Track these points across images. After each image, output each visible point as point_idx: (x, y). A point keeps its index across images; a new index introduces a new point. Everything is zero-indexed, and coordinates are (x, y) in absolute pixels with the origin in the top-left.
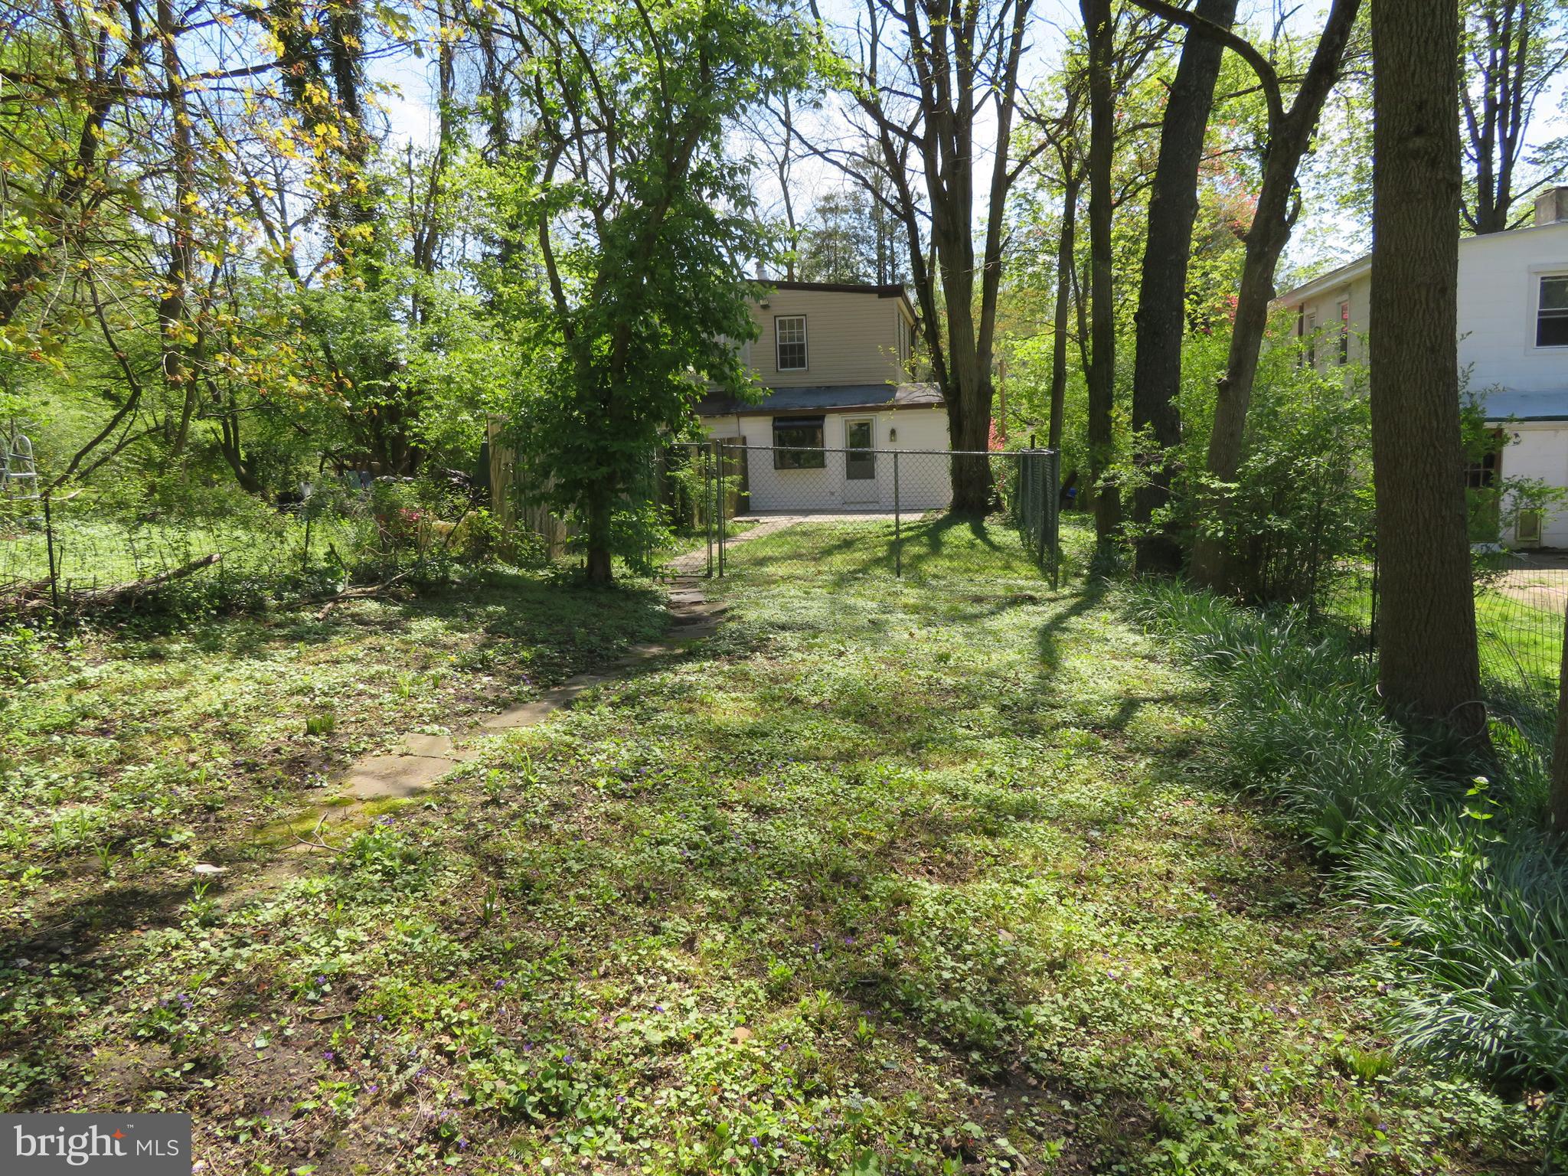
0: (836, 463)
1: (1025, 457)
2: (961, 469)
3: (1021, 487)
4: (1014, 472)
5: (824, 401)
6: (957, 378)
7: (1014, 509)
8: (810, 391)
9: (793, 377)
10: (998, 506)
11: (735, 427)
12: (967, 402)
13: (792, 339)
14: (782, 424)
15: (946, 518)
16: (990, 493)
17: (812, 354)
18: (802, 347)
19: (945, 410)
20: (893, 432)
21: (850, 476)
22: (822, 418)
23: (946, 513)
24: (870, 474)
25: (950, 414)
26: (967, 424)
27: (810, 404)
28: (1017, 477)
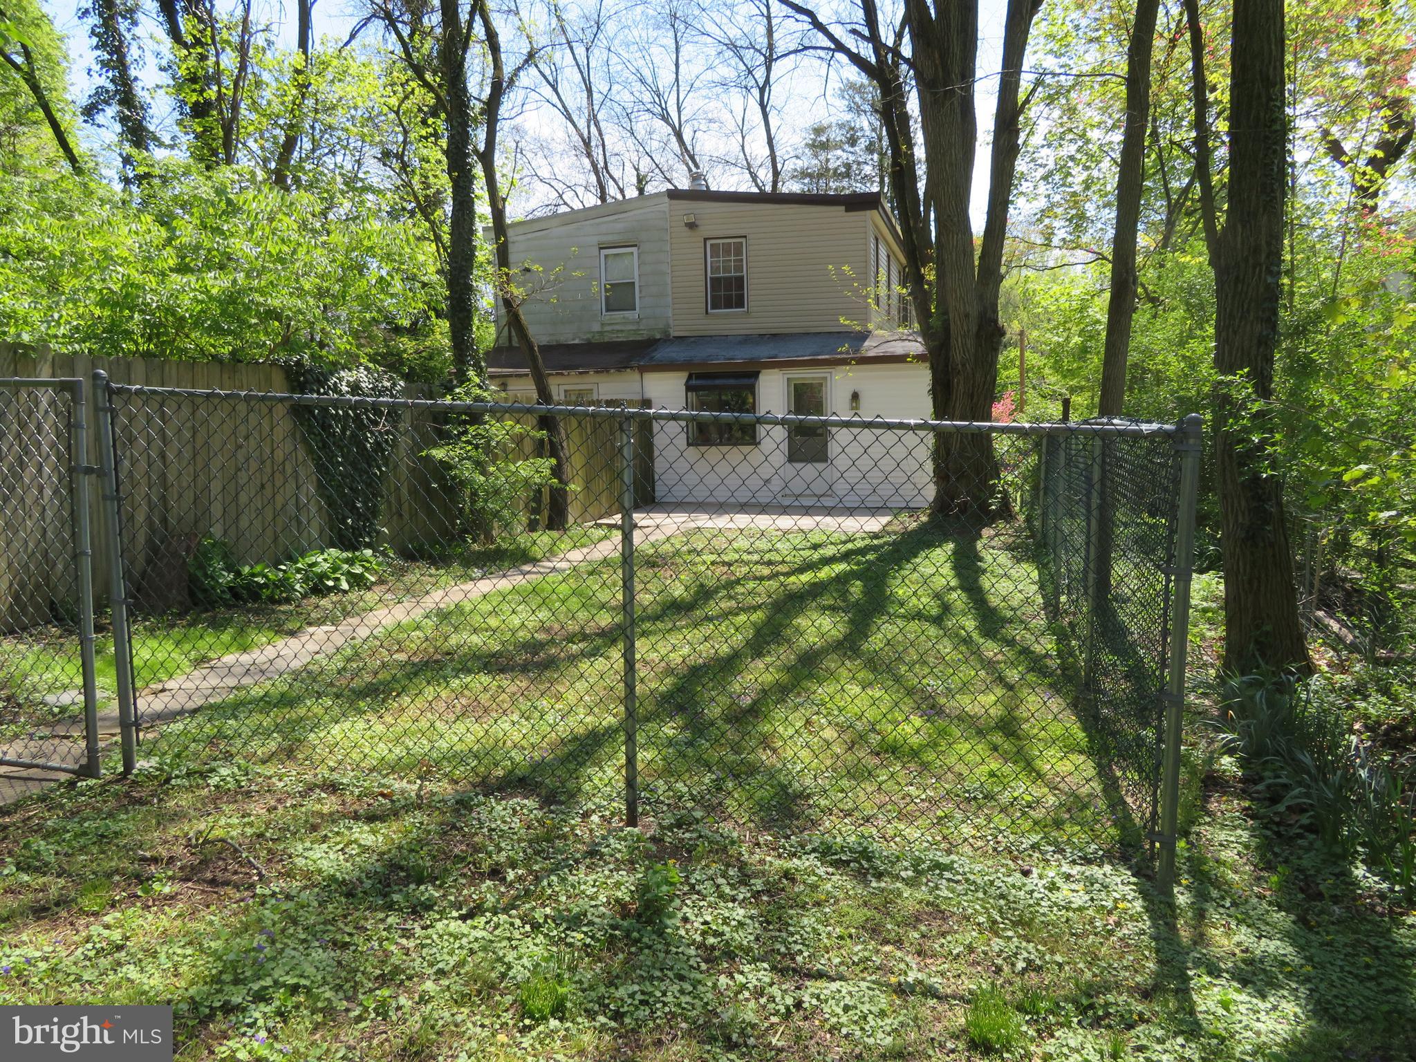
0: (774, 439)
1: (1052, 435)
2: (948, 452)
3: (1040, 483)
4: (1033, 460)
5: (762, 352)
6: (946, 313)
7: (1028, 520)
8: (747, 340)
9: (728, 322)
10: (1005, 512)
11: (636, 386)
12: (963, 348)
13: (726, 270)
14: (699, 382)
15: (923, 529)
16: (992, 491)
17: (752, 292)
18: (740, 280)
19: (928, 365)
20: (855, 396)
21: (792, 458)
22: (756, 375)
23: (924, 519)
24: (821, 456)
25: (932, 368)
26: (959, 386)
27: (740, 356)
28: (1037, 468)
